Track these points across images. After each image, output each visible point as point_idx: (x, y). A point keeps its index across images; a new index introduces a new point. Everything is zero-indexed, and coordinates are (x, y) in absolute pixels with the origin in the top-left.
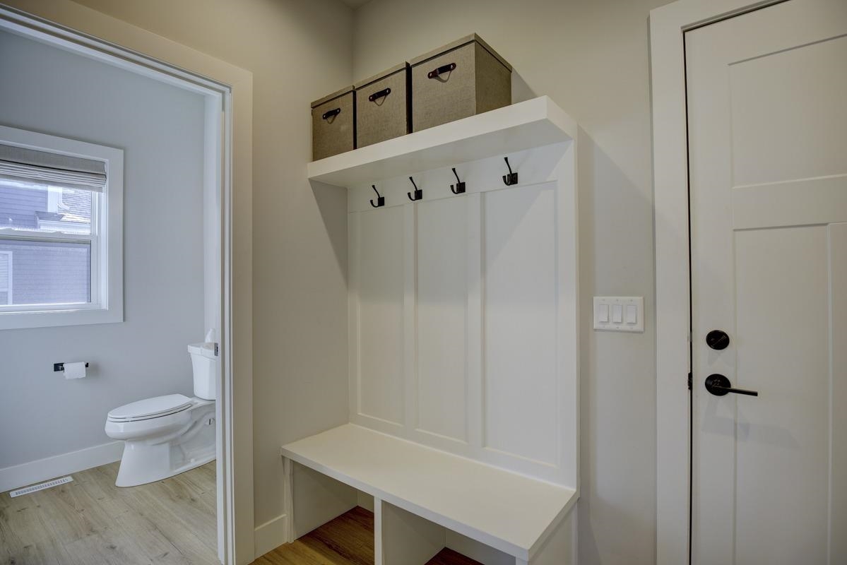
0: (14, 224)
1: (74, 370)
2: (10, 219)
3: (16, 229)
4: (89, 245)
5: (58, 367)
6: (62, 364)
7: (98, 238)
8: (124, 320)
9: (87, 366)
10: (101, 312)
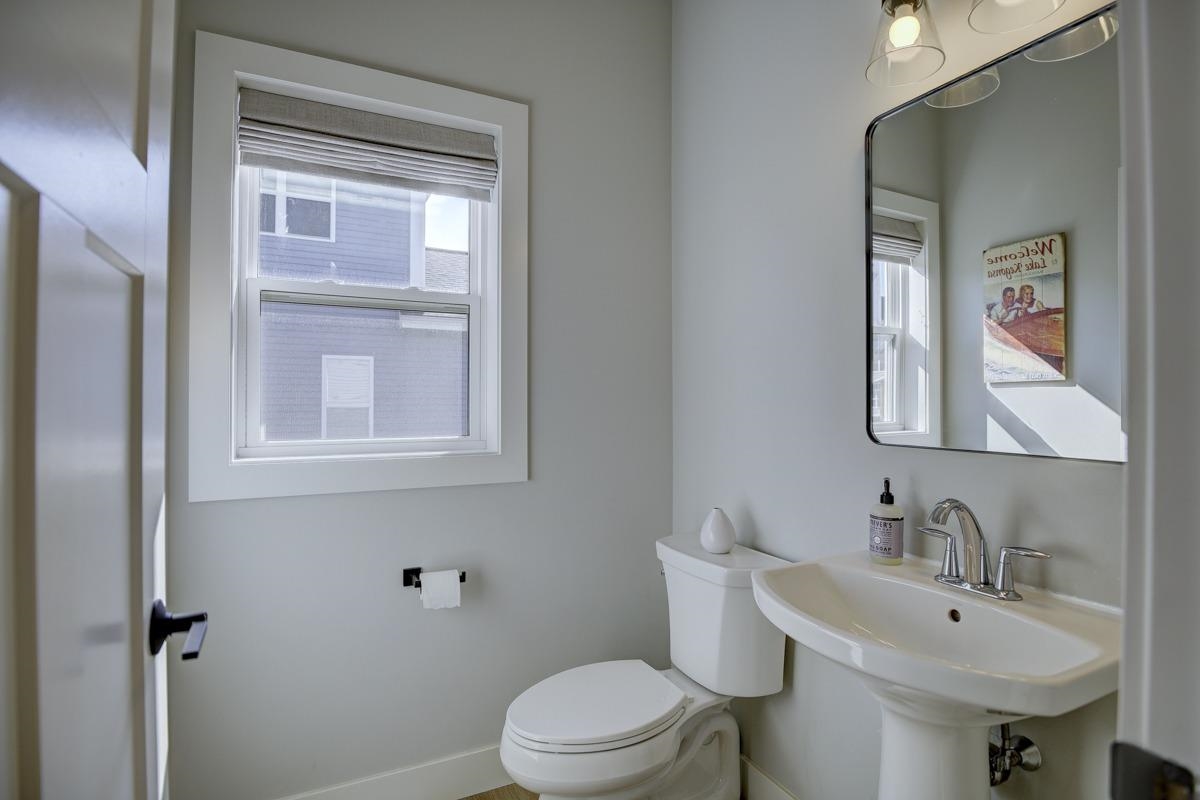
0: (340, 273)
1: (440, 587)
2: (333, 264)
3: (342, 283)
4: (465, 316)
5: (411, 577)
6: (417, 572)
7: (481, 301)
8: (530, 477)
9: (463, 578)
10: (488, 457)
